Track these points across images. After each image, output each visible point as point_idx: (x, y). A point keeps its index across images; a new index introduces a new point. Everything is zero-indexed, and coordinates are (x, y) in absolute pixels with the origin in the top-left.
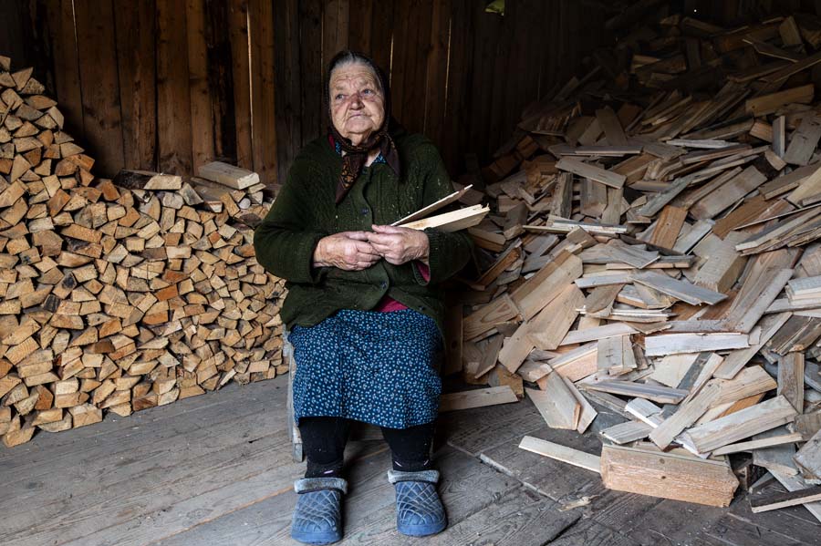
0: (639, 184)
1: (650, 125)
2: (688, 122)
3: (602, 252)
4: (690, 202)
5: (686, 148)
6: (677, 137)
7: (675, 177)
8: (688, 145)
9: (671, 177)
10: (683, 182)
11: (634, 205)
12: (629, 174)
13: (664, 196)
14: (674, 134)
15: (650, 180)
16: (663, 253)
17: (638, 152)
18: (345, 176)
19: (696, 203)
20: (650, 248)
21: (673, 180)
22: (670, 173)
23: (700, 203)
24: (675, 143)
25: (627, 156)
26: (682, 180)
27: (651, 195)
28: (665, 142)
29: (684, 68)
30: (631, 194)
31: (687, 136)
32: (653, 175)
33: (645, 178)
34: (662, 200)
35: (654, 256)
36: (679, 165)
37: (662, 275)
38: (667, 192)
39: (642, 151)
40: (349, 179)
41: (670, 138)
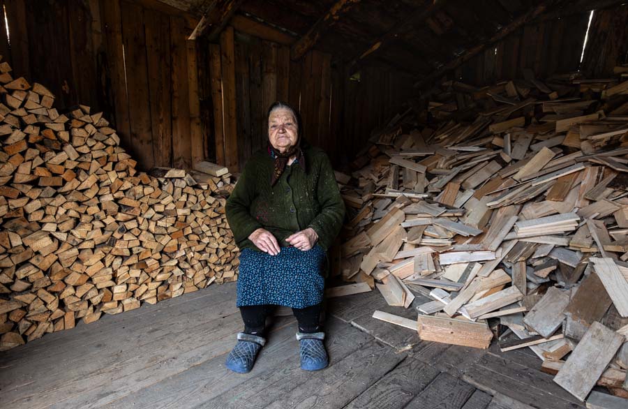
0: (434, 171)
1: (439, 139)
2: (459, 137)
3: (415, 208)
4: (462, 180)
5: (458, 151)
6: (453, 145)
7: (453, 167)
8: (459, 149)
9: (451, 167)
10: (458, 170)
11: (431, 182)
12: (429, 165)
13: (448, 177)
14: (452, 143)
15: (440, 168)
16: (448, 207)
17: (433, 153)
18: (277, 171)
19: (465, 180)
20: (441, 205)
22: (450, 165)
23: (467, 181)
24: (453, 148)
25: (427, 156)
26: (457, 168)
27: (441, 176)
28: (447, 148)
29: (456, 109)
30: (430, 176)
31: (459, 144)
32: (441, 166)
33: (437, 167)
34: (446, 179)
35: (443, 210)
36: (455, 160)
37: (447, 220)
38: (449, 175)
39: (435, 153)
40: (279, 172)
41: (450, 146)
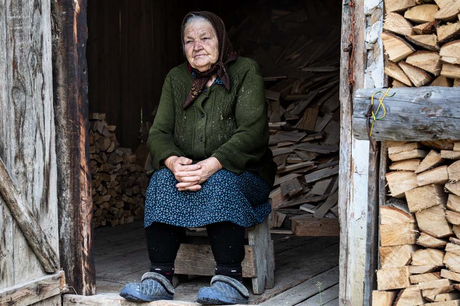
0: (289, 97)
1: (290, 59)
2: (313, 56)
3: (274, 138)
4: (319, 104)
5: (313, 72)
6: (307, 66)
7: (309, 91)
8: (314, 70)
9: (307, 90)
10: (314, 93)
11: (288, 110)
12: (282, 91)
13: (304, 102)
14: (305, 64)
15: (295, 94)
16: (309, 133)
17: (286, 77)
18: (193, 91)
19: (323, 104)
20: (301, 131)
21: (308, 93)
22: (306, 88)
23: (325, 104)
24: (307, 70)
25: (279, 80)
27: (297, 102)
28: (300, 69)
29: (306, 18)
30: (285, 103)
31: (313, 65)
32: (296, 91)
33: (292, 93)
34: (303, 104)
35: (303, 135)
36: (310, 83)
37: (308, 144)
38: (306, 100)
39: (288, 76)
40: (195, 93)
41: (303, 67)
